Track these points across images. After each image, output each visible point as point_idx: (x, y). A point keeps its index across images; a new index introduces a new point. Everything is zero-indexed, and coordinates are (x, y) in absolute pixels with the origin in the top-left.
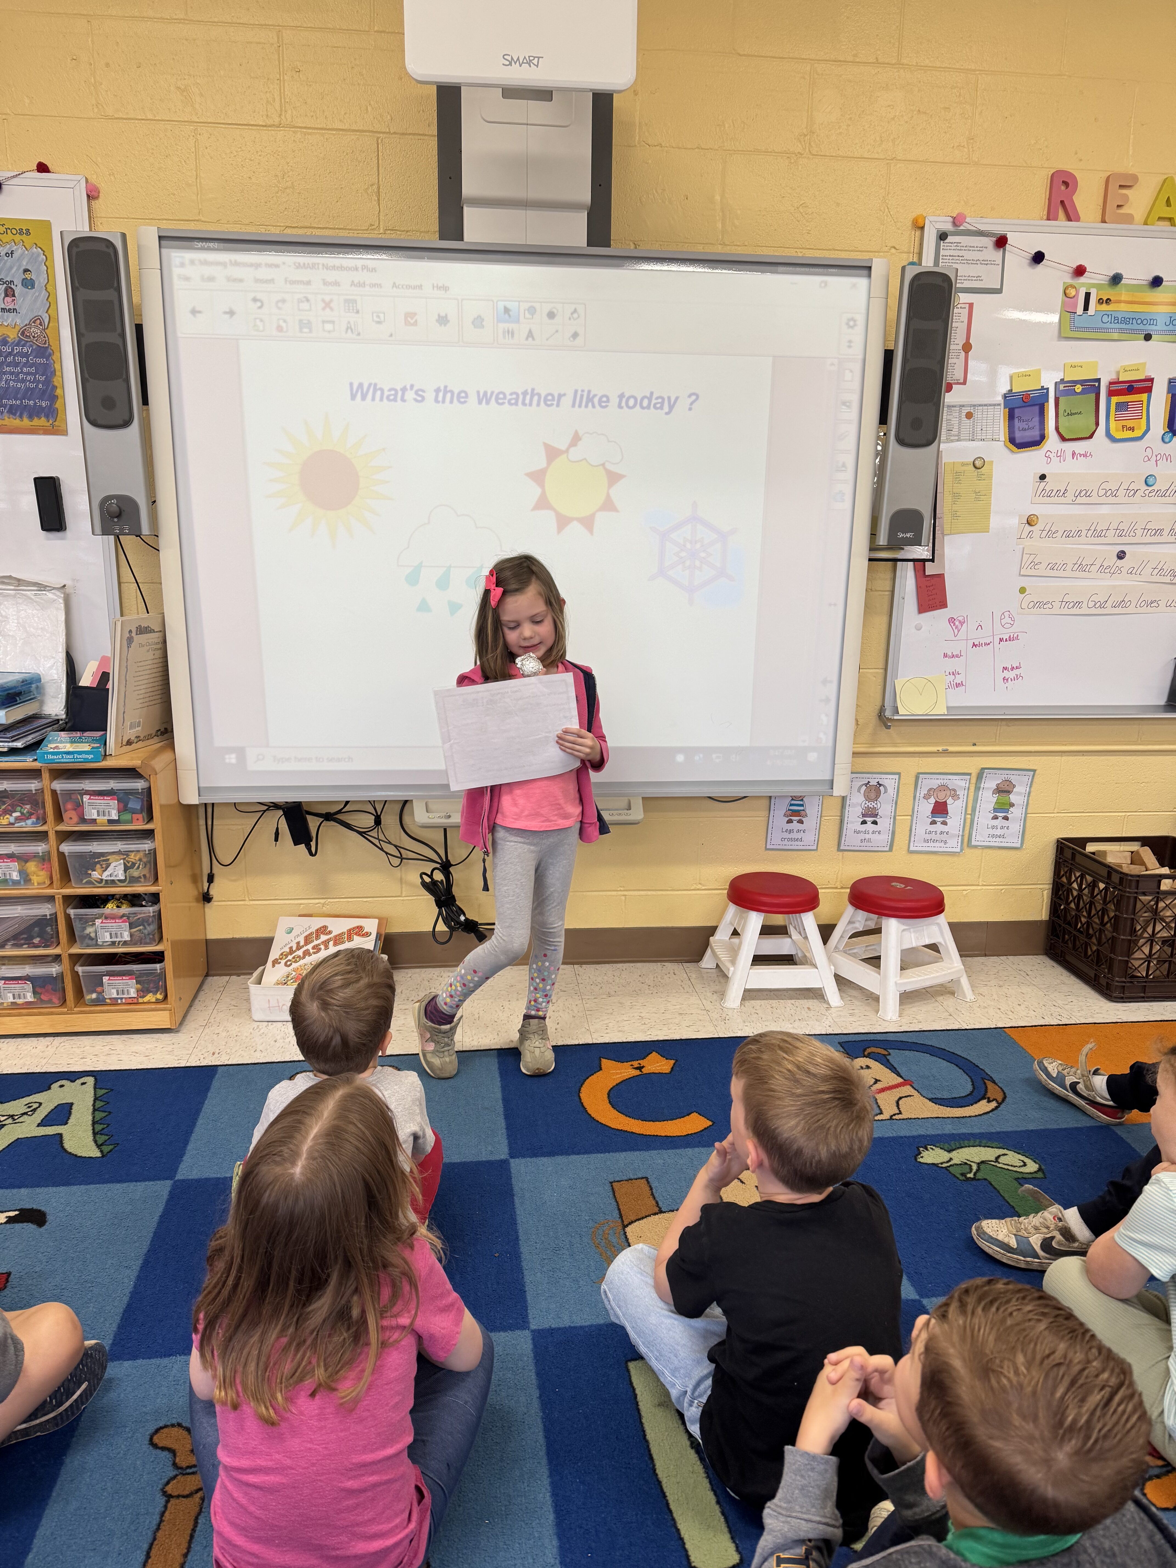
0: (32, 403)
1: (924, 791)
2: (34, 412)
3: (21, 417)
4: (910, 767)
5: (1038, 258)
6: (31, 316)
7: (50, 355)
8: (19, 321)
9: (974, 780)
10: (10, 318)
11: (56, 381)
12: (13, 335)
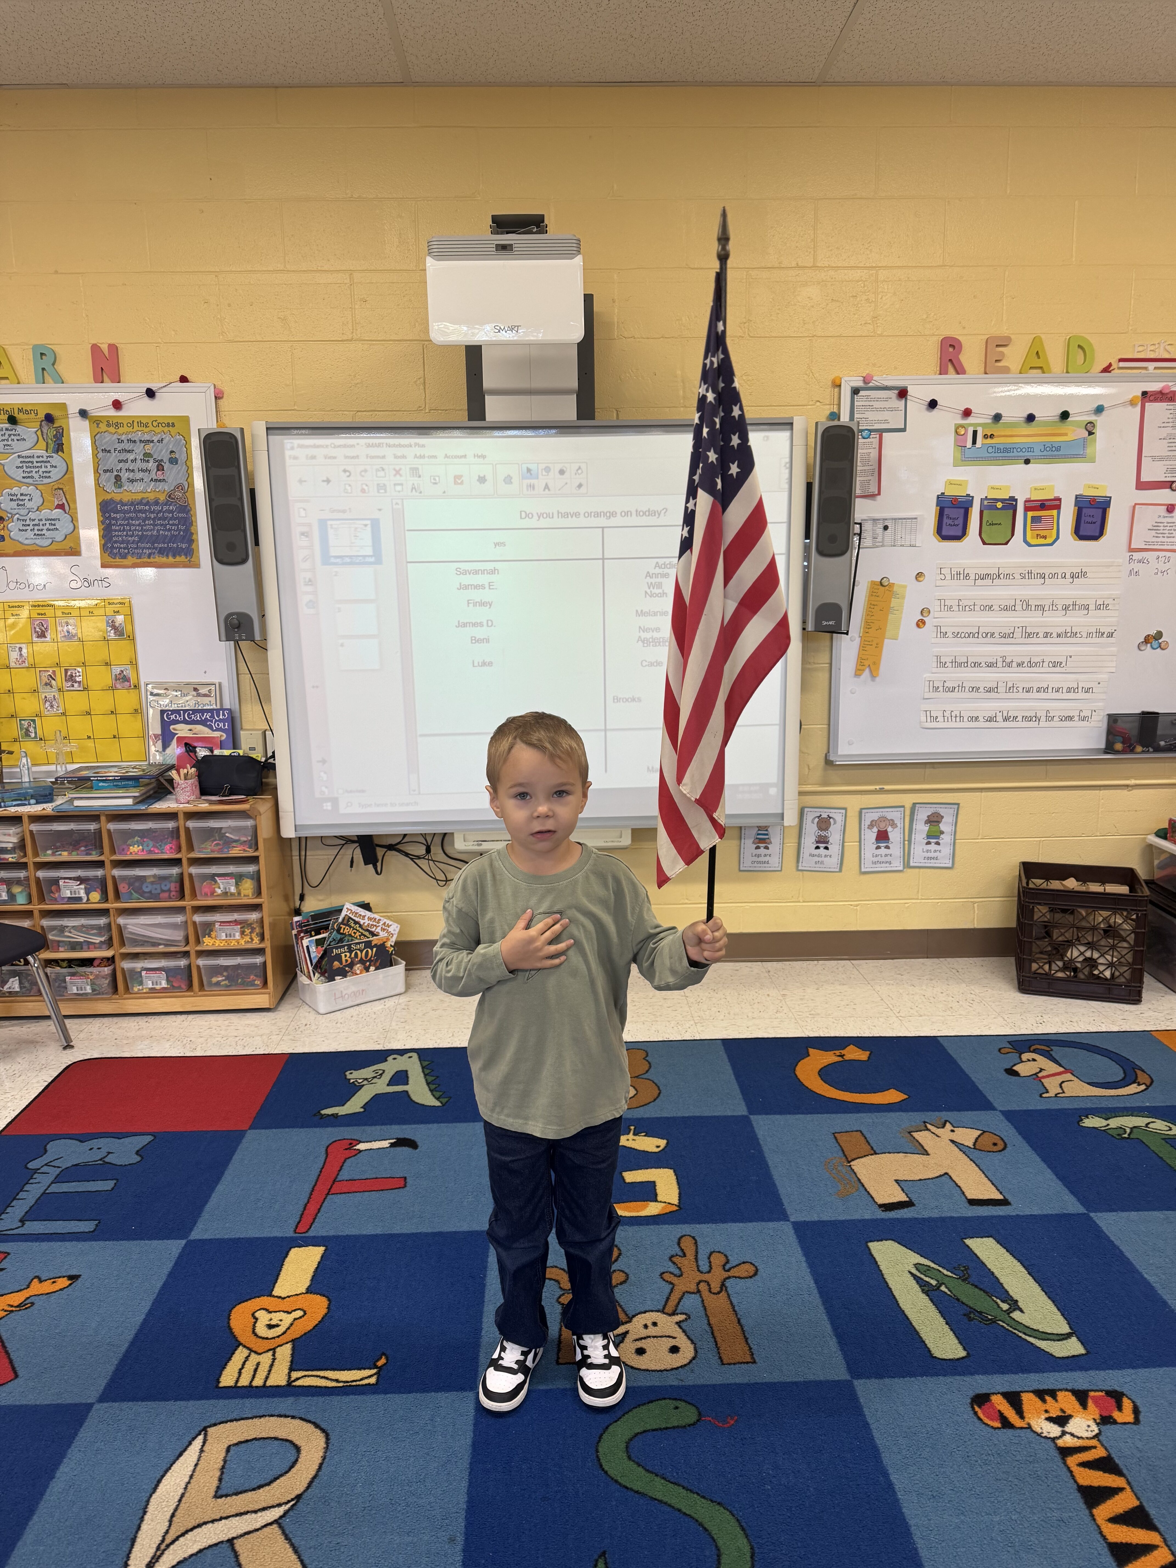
0: (175, 545)
1: (868, 823)
2: (176, 553)
3: (167, 556)
4: (853, 803)
5: (933, 404)
6: (175, 484)
7: (189, 511)
8: (167, 487)
9: (908, 813)
10: (161, 486)
11: (193, 529)
12: (162, 498)
